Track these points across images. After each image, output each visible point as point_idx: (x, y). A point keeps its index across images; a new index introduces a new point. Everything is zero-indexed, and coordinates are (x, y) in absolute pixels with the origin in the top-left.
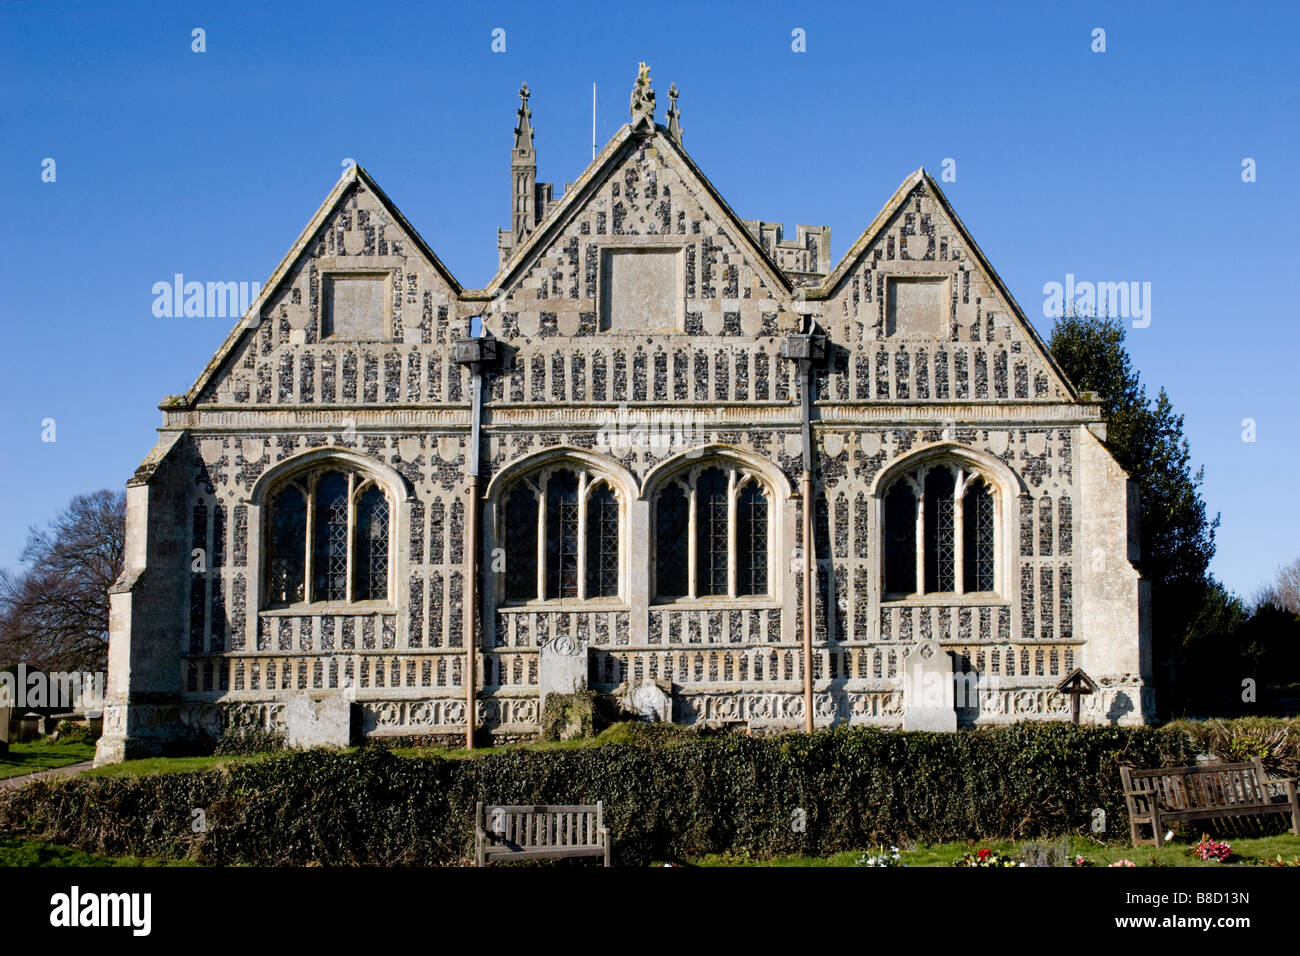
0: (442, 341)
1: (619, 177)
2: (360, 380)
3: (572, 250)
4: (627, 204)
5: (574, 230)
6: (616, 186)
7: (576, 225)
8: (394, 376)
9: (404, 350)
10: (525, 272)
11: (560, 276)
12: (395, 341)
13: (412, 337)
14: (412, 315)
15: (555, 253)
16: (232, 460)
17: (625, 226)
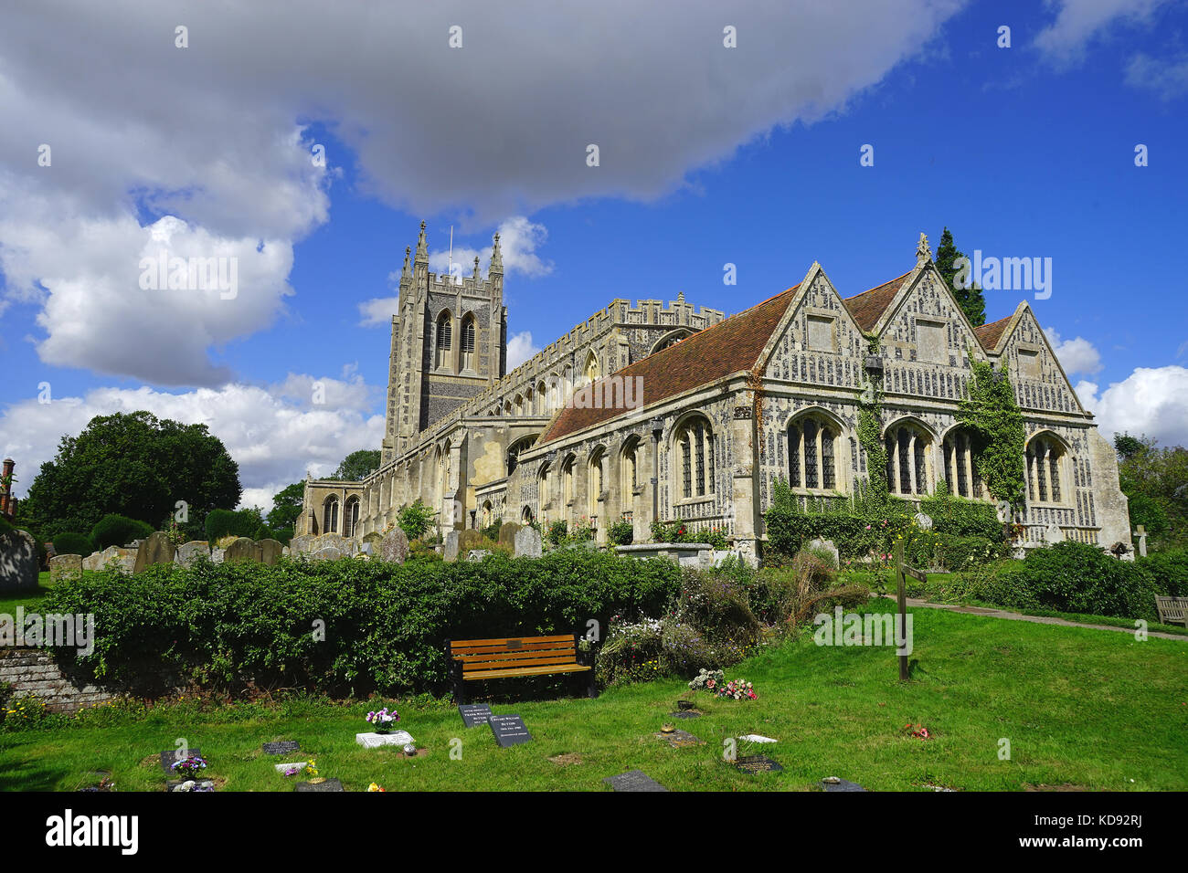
0: (858, 357)
1: (920, 285)
2: (826, 372)
3: (904, 318)
4: (924, 299)
5: (904, 309)
6: (919, 289)
7: (905, 306)
8: (840, 372)
9: (843, 358)
10: (888, 327)
11: (900, 331)
12: (839, 354)
13: (846, 353)
14: (845, 341)
15: (898, 319)
16: (774, 408)
17: (924, 309)
